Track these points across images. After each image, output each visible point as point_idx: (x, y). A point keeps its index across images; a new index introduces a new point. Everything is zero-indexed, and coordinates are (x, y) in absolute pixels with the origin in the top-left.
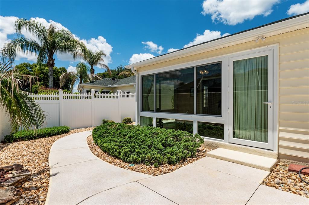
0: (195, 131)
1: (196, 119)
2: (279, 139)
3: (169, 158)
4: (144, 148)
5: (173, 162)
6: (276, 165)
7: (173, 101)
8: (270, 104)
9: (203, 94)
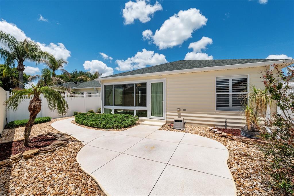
0: (135, 114)
1: (135, 109)
2: (167, 115)
3: (124, 125)
4: (112, 122)
5: (126, 127)
6: (165, 125)
7: (121, 99)
8: (164, 102)
9: (138, 95)
